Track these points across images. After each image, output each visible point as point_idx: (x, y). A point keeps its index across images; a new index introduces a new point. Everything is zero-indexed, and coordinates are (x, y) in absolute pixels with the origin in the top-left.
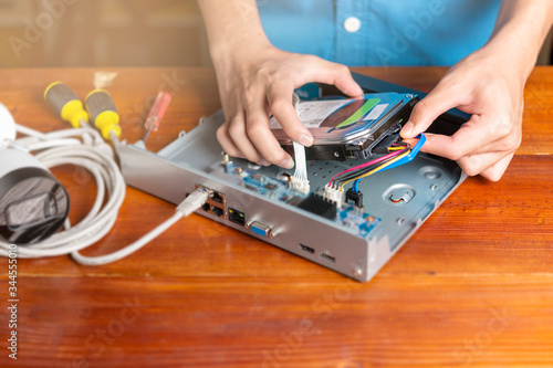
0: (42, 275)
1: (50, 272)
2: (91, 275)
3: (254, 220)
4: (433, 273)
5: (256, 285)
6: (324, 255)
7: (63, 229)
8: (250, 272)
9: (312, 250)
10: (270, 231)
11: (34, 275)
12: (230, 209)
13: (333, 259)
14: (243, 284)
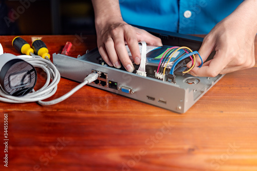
0: (26, 110)
1: (29, 109)
2: (49, 110)
3: (122, 86)
4: (222, 112)
5: (132, 115)
6: (160, 101)
7: (32, 92)
8: (127, 110)
9: (153, 99)
10: (131, 90)
11: (22, 110)
12: (109, 81)
13: (165, 102)
14: (125, 115)
